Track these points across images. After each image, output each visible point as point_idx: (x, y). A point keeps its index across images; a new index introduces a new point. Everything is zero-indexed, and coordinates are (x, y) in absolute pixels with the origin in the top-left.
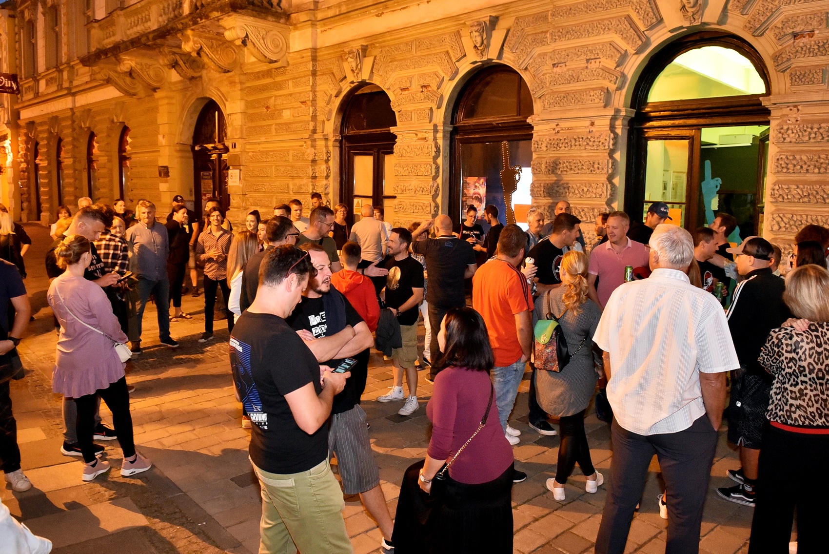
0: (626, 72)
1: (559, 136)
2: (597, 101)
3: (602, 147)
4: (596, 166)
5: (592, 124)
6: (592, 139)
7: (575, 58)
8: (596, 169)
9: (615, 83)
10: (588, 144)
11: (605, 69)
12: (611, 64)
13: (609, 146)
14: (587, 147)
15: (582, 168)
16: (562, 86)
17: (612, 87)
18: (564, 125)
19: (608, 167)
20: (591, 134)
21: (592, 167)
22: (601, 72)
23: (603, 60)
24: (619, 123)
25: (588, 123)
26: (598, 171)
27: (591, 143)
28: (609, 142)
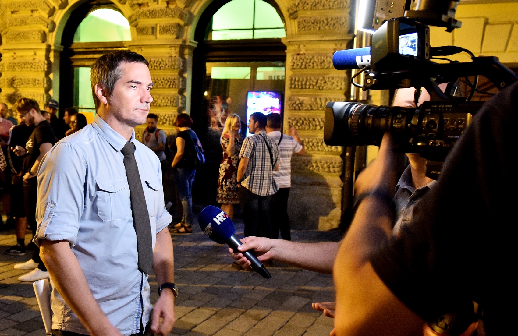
0: (55, 21)
1: (15, 61)
2: (37, 38)
3: (39, 69)
4: (37, 82)
5: (35, 54)
6: (34, 64)
7: (24, 8)
8: (36, 84)
9: (47, 27)
10: (32, 67)
11: (41, 18)
12: (45, 15)
13: (44, 69)
14: (32, 69)
15: (29, 83)
16: (17, 27)
17: (47, 30)
18: (19, 53)
19: (44, 82)
20: (34, 61)
21: (35, 82)
22: (39, 19)
23: (40, 11)
24: (52, 55)
25: (32, 53)
26: (38, 85)
27: (33, 66)
28: (44, 67)
